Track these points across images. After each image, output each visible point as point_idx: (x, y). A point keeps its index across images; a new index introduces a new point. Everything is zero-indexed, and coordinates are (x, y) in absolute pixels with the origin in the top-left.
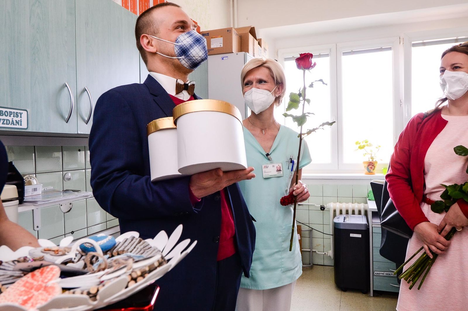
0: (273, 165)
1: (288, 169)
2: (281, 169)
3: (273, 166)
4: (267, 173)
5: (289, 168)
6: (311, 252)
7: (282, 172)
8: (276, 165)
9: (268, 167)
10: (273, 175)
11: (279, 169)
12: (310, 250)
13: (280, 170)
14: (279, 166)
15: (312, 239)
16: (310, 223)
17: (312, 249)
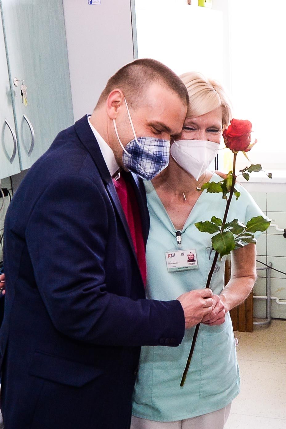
0: (182, 252)
1: (209, 259)
2: (195, 259)
3: (183, 254)
4: (174, 265)
5: (211, 258)
6: (269, 300)
7: (196, 262)
8: (187, 253)
9: (174, 255)
10: (182, 267)
11: (191, 259)
12: (266, 297)
13: (193, 260)
14: (191, 254)
15: (270, 281)
16: (267, 255)
17: (270, 296)
